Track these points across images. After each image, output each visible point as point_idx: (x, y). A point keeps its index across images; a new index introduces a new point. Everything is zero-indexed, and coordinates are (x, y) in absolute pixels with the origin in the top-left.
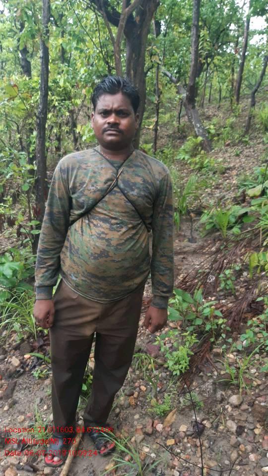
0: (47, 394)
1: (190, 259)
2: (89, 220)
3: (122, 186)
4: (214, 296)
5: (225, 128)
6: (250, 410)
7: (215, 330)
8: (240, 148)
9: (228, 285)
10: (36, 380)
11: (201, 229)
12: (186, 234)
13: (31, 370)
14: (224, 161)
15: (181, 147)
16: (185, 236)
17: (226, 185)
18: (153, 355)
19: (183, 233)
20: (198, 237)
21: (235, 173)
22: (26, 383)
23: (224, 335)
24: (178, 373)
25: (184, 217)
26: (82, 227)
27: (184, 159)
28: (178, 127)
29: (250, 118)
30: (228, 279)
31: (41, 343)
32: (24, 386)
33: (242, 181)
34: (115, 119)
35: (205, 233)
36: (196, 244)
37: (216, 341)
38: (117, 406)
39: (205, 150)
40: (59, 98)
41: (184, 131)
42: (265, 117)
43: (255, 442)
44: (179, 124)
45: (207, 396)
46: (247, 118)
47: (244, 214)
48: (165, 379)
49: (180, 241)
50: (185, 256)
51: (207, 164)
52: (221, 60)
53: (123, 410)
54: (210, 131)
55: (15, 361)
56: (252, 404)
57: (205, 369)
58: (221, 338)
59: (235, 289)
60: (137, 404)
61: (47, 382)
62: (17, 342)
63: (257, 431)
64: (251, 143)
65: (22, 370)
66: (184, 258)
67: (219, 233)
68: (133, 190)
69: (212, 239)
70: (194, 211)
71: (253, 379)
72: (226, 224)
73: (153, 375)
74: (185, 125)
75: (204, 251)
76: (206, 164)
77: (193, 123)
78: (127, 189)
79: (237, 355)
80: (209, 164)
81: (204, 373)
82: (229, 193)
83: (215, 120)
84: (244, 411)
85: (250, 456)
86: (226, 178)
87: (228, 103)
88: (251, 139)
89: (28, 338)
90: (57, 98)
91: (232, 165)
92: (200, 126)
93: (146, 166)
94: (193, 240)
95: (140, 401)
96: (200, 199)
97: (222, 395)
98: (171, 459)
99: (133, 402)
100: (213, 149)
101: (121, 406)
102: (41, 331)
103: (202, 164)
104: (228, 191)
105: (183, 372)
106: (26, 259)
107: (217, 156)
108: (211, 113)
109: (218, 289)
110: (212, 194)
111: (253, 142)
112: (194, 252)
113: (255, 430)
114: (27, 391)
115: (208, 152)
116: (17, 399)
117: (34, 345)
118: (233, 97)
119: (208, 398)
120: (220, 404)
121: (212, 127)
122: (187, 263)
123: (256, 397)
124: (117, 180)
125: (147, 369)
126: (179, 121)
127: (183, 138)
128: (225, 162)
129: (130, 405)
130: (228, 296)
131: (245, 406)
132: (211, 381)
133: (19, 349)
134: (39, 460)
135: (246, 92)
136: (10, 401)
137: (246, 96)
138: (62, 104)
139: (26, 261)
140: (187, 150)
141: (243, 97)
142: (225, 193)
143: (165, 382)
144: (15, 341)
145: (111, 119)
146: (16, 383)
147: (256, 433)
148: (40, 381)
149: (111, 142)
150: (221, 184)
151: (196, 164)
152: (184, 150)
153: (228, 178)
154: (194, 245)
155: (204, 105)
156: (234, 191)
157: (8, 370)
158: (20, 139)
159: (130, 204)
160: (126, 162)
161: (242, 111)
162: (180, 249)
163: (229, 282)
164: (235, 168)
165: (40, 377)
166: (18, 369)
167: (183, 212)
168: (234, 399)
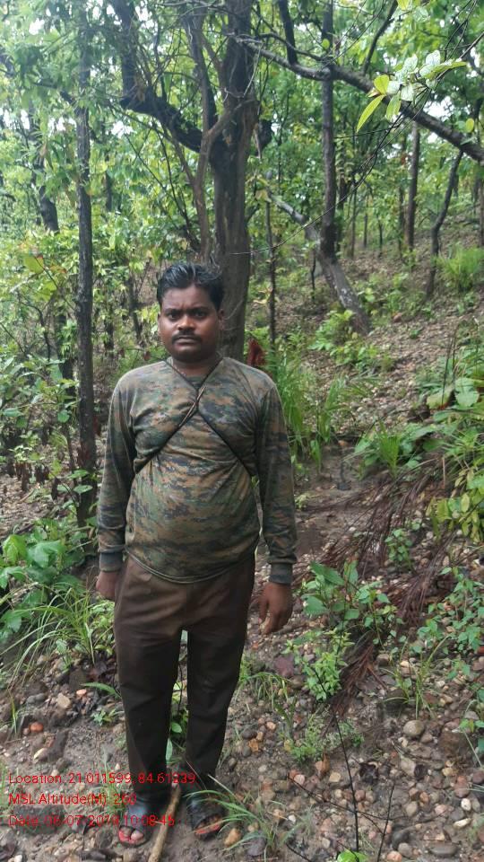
0: (118, 747)
1: (341, 517)
2: (159, 463)
3: (204, 411)
4: (381, 574)
5: (392, 291)
6: (436, 741)
7: (381, 626)
8: (418, 324)
9: (401, 554)
10: (99, 727)
11: (358, 467)
12: (333, 476)
13: (90, 712)
14: (392, 349)
15: (318, 328)
16: (331, 480)
17: (397, 389)
18: (284, 674)
19: (328, 475)
20: (353, 480)
21: (411, 369)
22: (82, 732)
23: (393, 633)
24: (324, 696)
25: (328, 448)
26: (151, 474)
27: (324, 349)
28: (312, 293)
29: (433, 273)
30: (400, 545)
31: (103, 669)
32: (81, 739)
33: (423, 381)
34: (188, 323)
35: (363, 472)
36: (351, 492)
37: (384, 642)
38: (230, 755)
39: (358, 333)
40: (108, 262)
41: (322, 302)
42: (457, 269)
43: (444, 786)
44: (314, 288)
45: (369, 726)
46: (428, 272)
47: (425, 436)
48: (306, 710)
49: (323, 488)
50: (333, 512)
51: (364, 356)
52: (378, 176)
53: (241, 760)
54: (366, 297)
55: (63, 701)
56: (438, 733)
57: (365, 687)
58: (390, 637)
59: (413, 561)
60: (262, 751)
61: (118, 728)
62: (64, 672)
63: (446, 772)
64: (438, 315)
65: (75, 714)
66: (330, 516)
67: (387, 471)
68: (221, 416)
69: (377, 481)
70: (344, 437)
71: (441, 695)
72: (396, 456)
73: (286, 705)
74: (323, 291)
75: (364, 503)
76: (361, 355)
77: (336, 287)
78: (212, 415)
79: (414, 662)
80: (366, 355)
81: (364, 693)
82: (404, 402)
83: (373, 279)
84: (427, 743)
85: (436, 809)
86: (396, 378)
87: (394, 249)
88: (436, 308)
89: (81, 663)
90: (104, 263)
91: (405, 354)
92: (348, 292)
93: (239, 380)
94: (345, 485)
95: (267, 745)
96: (353, 416)
97: (392, 722)
98: (318, 824)
99: (256, 747)
100: (373, 329)
101: (237, 754)
102: (100, 651)
103: (355, 354)
104: (401, 398)
105: (332, 694)
106: (68, 536)
107: (379, 340)
108: (367, 267)
109: (386, 563)
110: (374, 406)
111: (441, 312)
112: (348, 505)
113: (443, 770)
114: (85, 746)
115: (365, 335)
116: (71, 758)
117: (91, 673)
118: (402, 237)
119: (371, 729)
120: (390, 736)
121: (369, 291)
122: (335, 523)
123: (446, 722)
124: (197, 405)
125: (276, 697)
126: (313, 284)
127: (321, 312)
128: (394, 351)
129: (251, 753)
130: (402, 573)
131: (427, 737)
132: (375, 702)
133: (68, 682)
134: (113, 843)
135: (425, 227)
136: (60, 762)
137: (425, 233)
138: (113, 271)
139: (68, 540)
140: (328, 333)
141: (421, 234)
142: (396, 403)
143: (305, 713)
144: (60, 671)
145: (183, 322)
146: (66, 734)
147: (445, 774)
148: (105, 728)
149: (185, 353)
150: (390, 388)
151: (345, 356)
152: (324, 333)
153: (400, 377)
154: (347, 494)
155: (355, 253)
156: (410, 398)
157: (54, 715)
158: (45, 334)
159: (217, 436)
160: (210, 376)
161: (420, 261)
162: (324, 502)
163: (402, 549)
164: (411, 360)
165: (105, 723)
166: (69, 713)
167: (326, 440)
168: (411, 727)
